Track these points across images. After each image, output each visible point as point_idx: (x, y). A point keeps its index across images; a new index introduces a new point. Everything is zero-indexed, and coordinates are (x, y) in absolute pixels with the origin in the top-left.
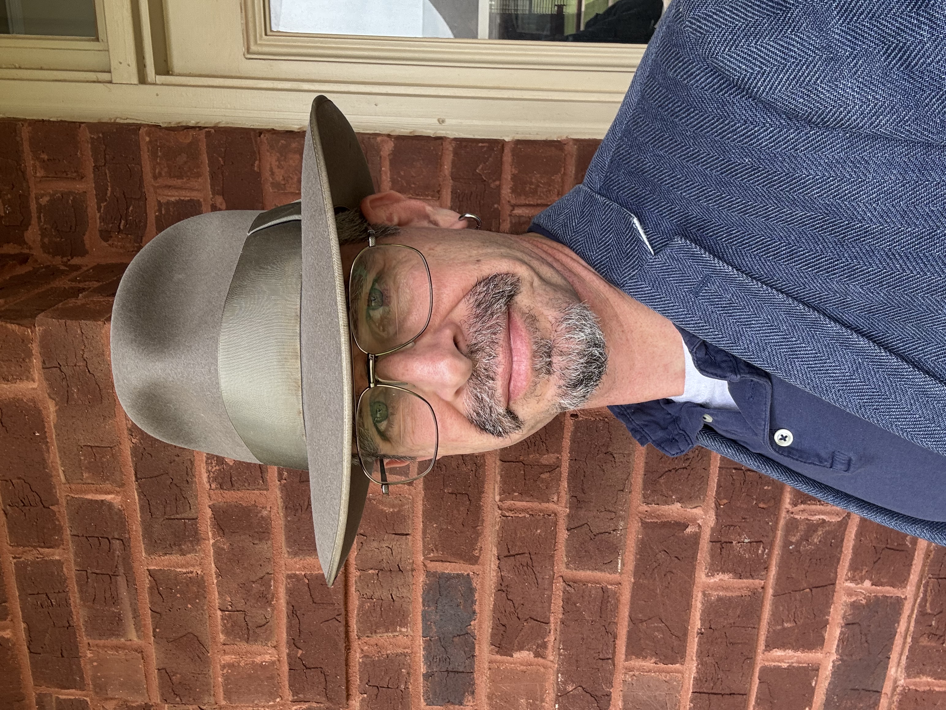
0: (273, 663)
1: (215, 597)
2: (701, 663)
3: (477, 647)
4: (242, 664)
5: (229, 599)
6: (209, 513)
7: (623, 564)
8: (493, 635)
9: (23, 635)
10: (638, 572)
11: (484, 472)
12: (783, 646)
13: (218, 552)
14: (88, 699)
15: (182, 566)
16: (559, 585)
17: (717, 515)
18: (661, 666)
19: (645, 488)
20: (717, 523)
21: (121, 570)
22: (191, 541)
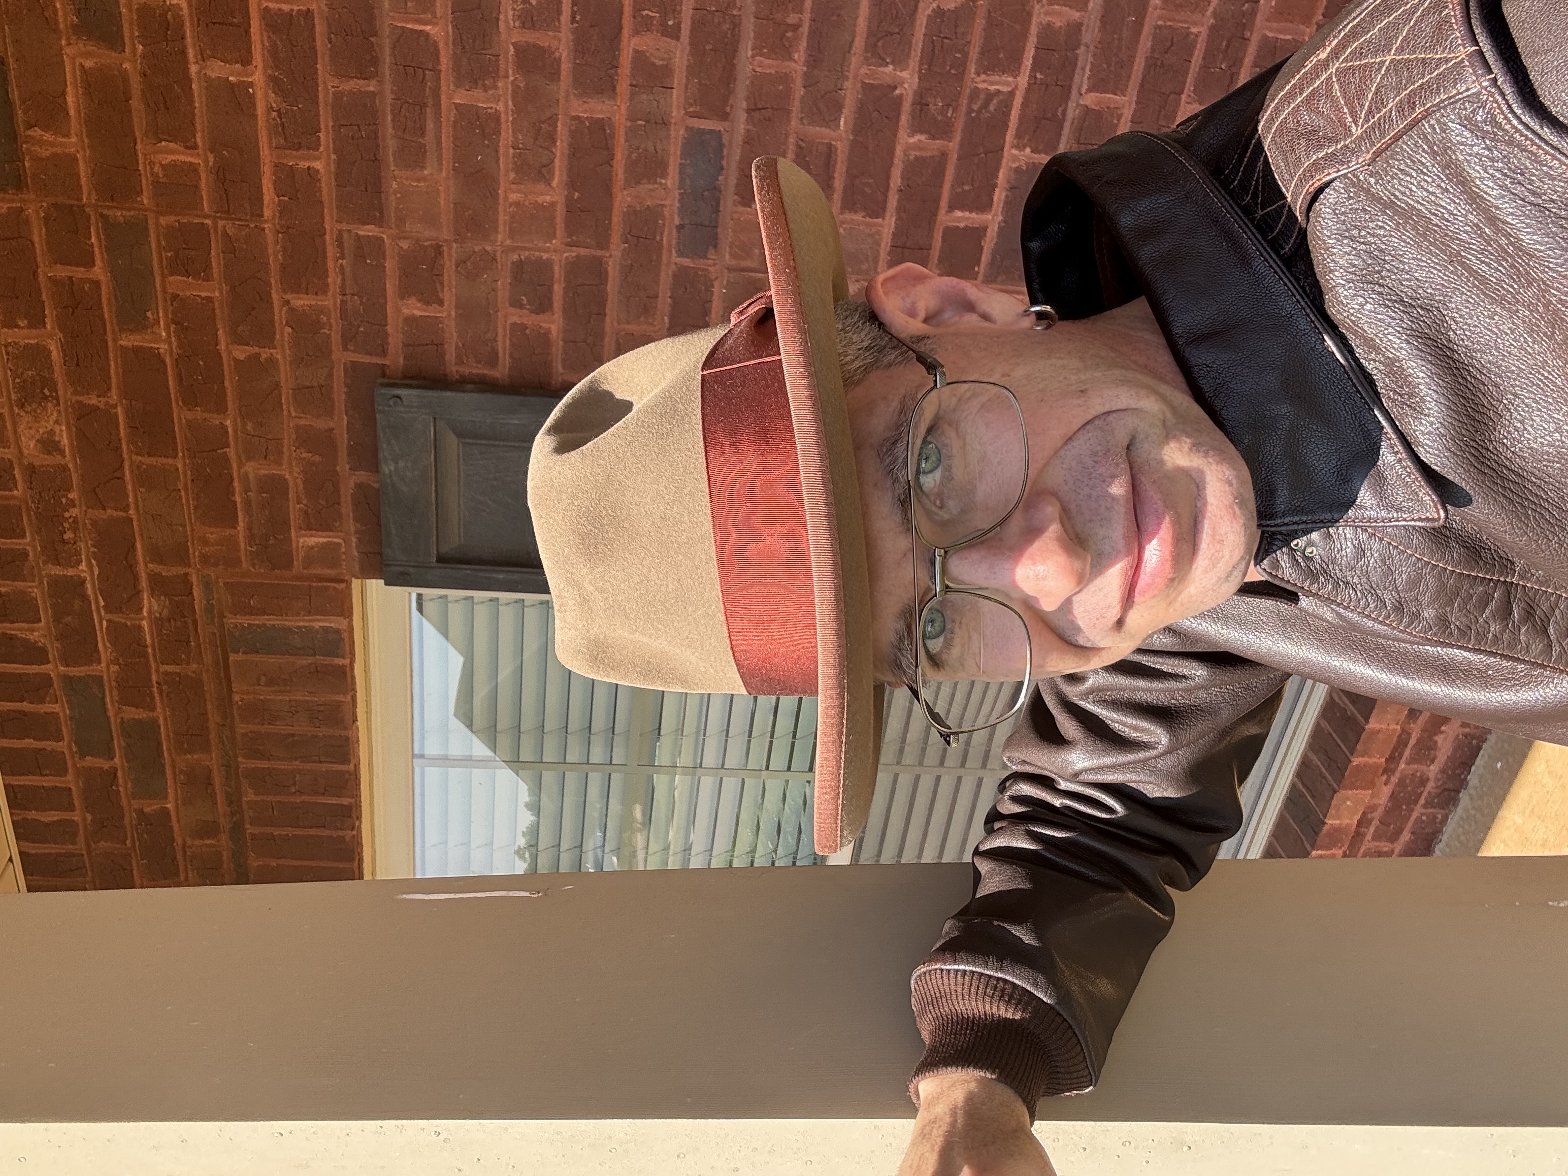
0: (553, 204)
2: (899, 218)
3: (722, 202)
5: (520, 137)
6: (511, 50)
7: (845, 123)
8: (737, 185)
9: (333, 167)
11: (739, 31)
12: (962, 209)
13: (516, 90)
14: (384, 236)
15: (483, 102)
16: (792, 140)
17: (920, 79)
18: (868, 219)
19: (865, 51)
20: (919, 87)
21: (430, 102)
22: (493, 78)
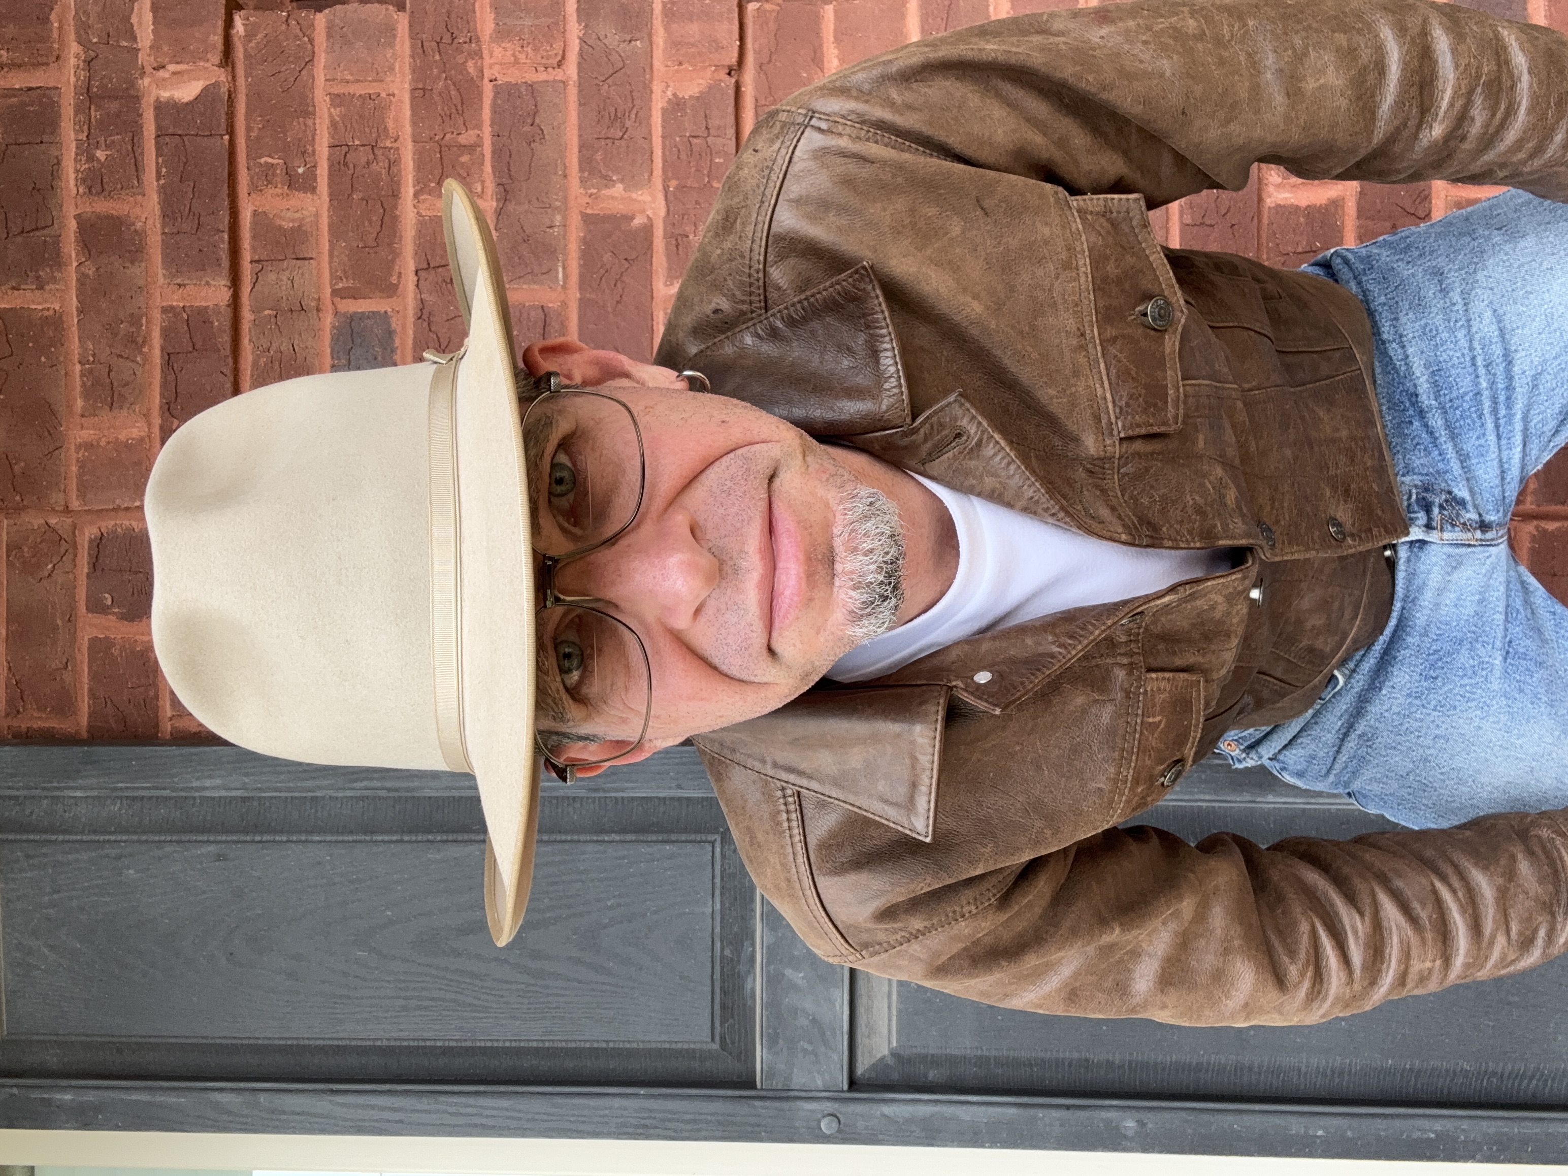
0: (142, 440)
1: (74, 345)
4: (103, 443)
5: (91, 346)
6: (73, 225)
7: (566, 277)
10: (583, 284)
13: (82, 281)
15: (39, 304)
17: (667, 201)
19: (581, 170)
20: (668, 212)
22: (51, 267)
